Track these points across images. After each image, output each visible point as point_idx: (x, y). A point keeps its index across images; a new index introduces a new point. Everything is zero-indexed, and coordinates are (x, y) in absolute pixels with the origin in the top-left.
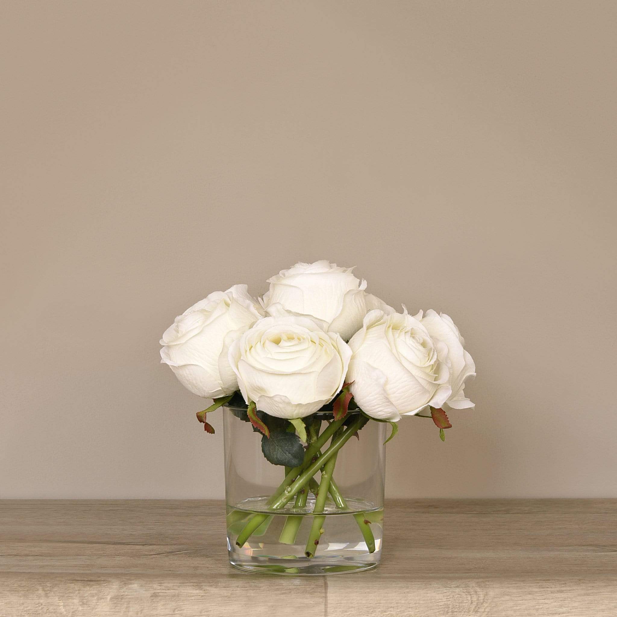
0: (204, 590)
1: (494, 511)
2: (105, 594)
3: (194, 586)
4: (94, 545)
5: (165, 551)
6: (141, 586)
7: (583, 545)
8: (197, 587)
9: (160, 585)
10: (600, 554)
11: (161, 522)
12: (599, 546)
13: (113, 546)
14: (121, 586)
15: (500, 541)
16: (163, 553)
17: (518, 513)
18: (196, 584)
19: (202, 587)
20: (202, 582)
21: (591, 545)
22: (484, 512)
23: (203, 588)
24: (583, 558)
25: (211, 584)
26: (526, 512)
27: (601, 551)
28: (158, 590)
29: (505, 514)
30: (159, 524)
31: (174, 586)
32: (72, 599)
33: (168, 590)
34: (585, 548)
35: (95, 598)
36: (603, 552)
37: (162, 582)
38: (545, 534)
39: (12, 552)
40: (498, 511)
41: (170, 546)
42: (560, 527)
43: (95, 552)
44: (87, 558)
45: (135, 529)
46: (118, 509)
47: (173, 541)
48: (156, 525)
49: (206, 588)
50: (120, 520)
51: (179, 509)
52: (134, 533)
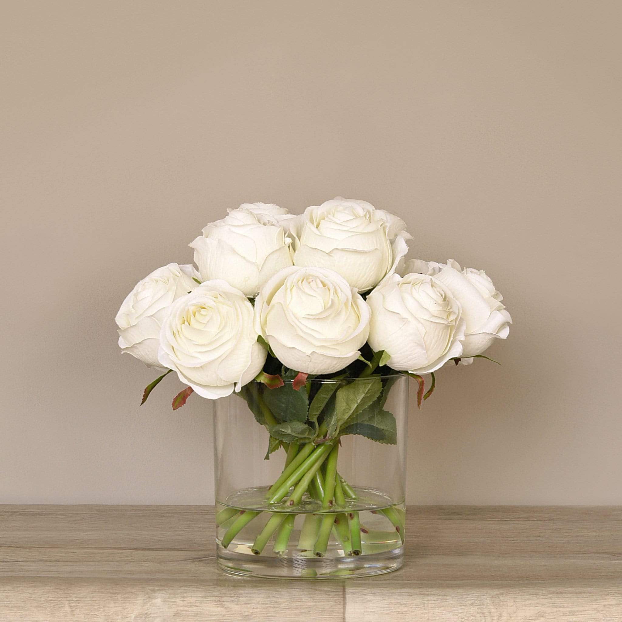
0: (226, 608)
1: (515, 518)
2: (129, 612)
3: (216, 602)
4: (124, 551)
5: (191, 557)
6: (165, 601)
7: (599, 553)
8: (218, 603)
9: (183, 599)
10: (614, 562)
11: (191, 528)
12: (614, 554)
13: (142, 552)
14: (145, 601)
15: (518, 548)
16: (190, 559)
17: (538, 520)
18: (218, 599)
19: (224, 603)
20: (223, 595)
21: (607, 553)
22: (505, 519)
23: (224, 605)
24: (597, 566)
25: (233, 599)
26: (546, 519)
27: (615, 559)
28: (181, 607)
29: (525, 521)
30: (188, 529)
31: (196, 601)
32: (97, 618)
33: (191, 607)
34: (601, 556)
35: (120, 617)
36: (618, 560)
37: (185, 595)
38: (563, 541)
39: (43, 558)
40: (518, 518)
41: (198, 552)
42: (578, 534)
43: (124, 558)
44: (115, 564)
45: (165, 535)
46: (150, 515)
47: (199, 547)
48: (186, 531)
49: (228, 604)
50: (150, 526)
51: (209, 514)
52: (163, 539)
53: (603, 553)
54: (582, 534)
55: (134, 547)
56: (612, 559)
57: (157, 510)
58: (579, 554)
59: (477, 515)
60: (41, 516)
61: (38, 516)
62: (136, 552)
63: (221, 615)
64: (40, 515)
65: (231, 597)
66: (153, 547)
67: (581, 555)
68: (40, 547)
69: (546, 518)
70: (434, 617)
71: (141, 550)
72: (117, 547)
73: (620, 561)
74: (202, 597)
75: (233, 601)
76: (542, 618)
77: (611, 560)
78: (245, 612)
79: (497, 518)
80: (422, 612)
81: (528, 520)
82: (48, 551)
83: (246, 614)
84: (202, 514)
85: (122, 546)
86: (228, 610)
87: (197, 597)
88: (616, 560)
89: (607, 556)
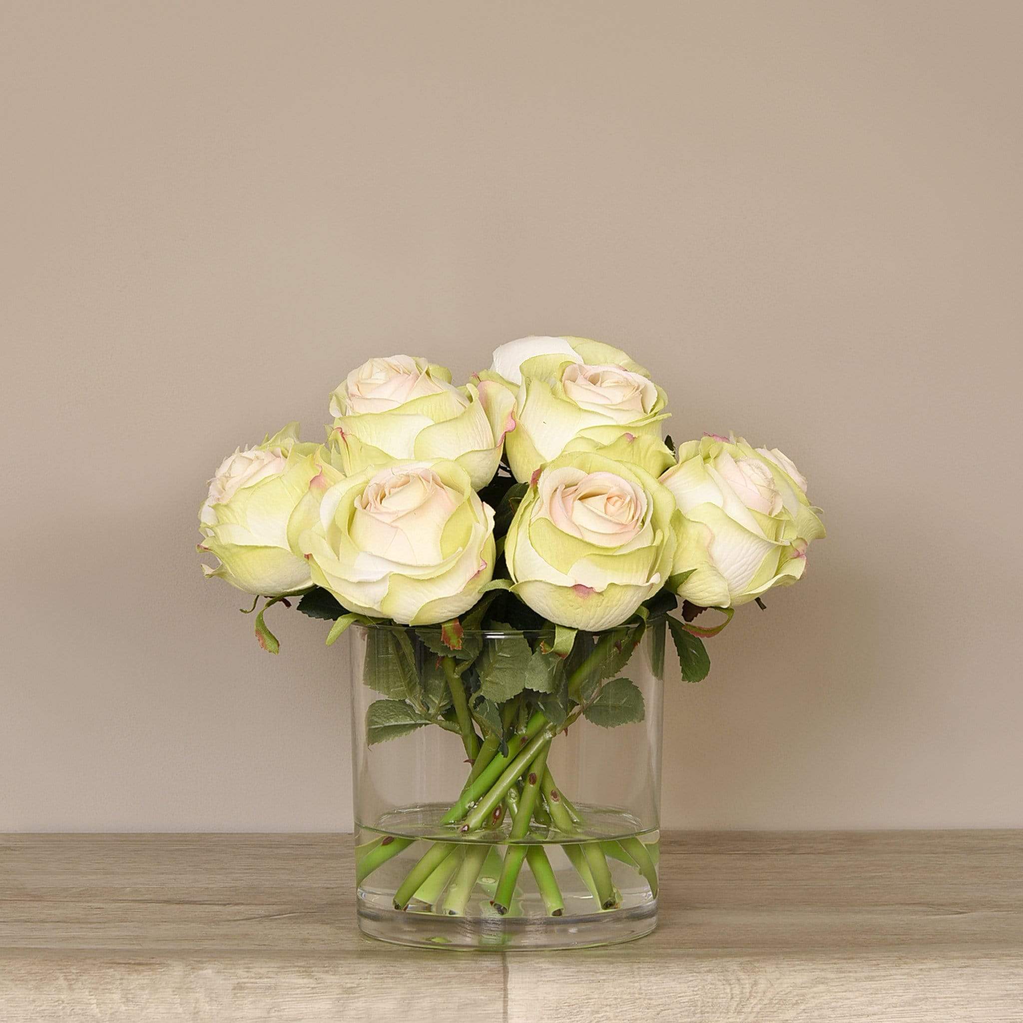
0: (316, 979)
1: (772, 850)
3: (300, 973)
4: (149, 905)
5: (258, 915)
6: (218, 972)
7: (909, 904)
8: (304, 974)
9: (248, 971)
10: (933, 917)
11: (254, 869)
12: (933, 905)
13: (178, 906)
14: (187, 973)
15: (778, 898)
16: (255, 918)
17: (808, 854)
18: (304, 969)
19: (312, 974)
20: (312, 965)
21: (920, 904)
22: (756, 852)
24: (907, 924)
25: (327, 969)
26: (822, 851)
27: (935, 913)
28: (244, 978)
29: (788, 854)
30: (250, 871)
31: (269, 971)
32: (110, 993)
33: (260, 978)
34: (911, 908)
35: (147, 991)
36: (938, 914)
37: (250, 965)
38: (849, 886)
39: (20, 916)
40: (778, 850)
41: (267, 906)
42: (874, 874)
43: (149, 917)
44: (137, 926)
45: (213, 879)
46: (189, 849)
47: (270, 899)
48: (247, 873)
49: (318, 975)
50: (190, 866)
51: (282, 847)
52: (211, 886)
53: (914, 904)
54: (880, 874)
55: (165, 898)
56: (929, 913)
57: (198, 841)
58: (877, 905)
59: (710, 846)
60: (13, 852)
61: (8, 852)
62: (168, 907)
63: (309, 987)
64: (12, 850)
65: (325, 967)
66: (195, 899)
67: (880, 908)
68: (14, 900)
69: (821, 849)
70: (650, 986)
71: (176, 904)
72: (138, 899)
73: (942, 917)
74: (278, 968)
75: (327, 972)
76: (821, 985)
77: (927, 915)
78: (346, 983)
79: (742, 850)
80: (629, 980)
81: (792, 854)
82: (28, 906)
83: (349, 985)
84: (271, 848)
85: (146, 897)
86: (319, 982)
87: (269, 967)
88: (936, 915)
89: (921, 908)
